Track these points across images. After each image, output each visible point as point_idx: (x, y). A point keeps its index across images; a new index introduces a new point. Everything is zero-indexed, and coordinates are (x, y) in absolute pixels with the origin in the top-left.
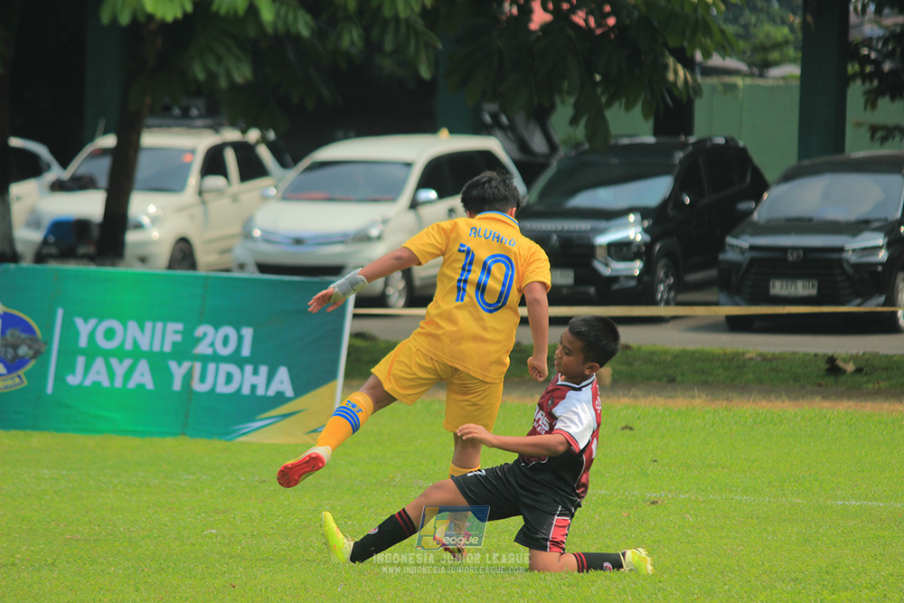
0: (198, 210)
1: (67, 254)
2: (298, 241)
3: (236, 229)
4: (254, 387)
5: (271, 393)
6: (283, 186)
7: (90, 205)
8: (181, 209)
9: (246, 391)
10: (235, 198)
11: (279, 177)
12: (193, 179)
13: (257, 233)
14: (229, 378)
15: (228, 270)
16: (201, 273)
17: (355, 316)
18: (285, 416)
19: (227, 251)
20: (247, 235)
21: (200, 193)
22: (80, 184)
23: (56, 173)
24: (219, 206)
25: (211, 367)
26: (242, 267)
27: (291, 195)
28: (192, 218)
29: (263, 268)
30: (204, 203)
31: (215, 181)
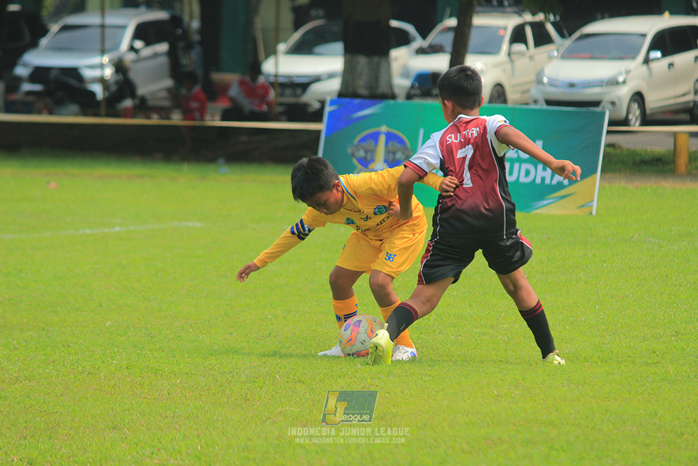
0: (508, 66)
1: (426, 94)
2: (572, 85)
3: (532, 77)
4: (543, 179)
5: (554, 182)
6: (562, 50)
7: (440, 63)
8: (497, 65)
9: (538, 181)
10: (531, 58)
11: (559, 43)
12: (505, 46)
13: (545, 80)
14: (528, 173)
15: (527, 104)
16: (510, 105)
17: (608, 132)
18: (563, 197)
19: (527, 91)
20: (539, 81)
21: (509, 54)
22: (434, 49)
23: (419, 42)
24: (522, 63)
25: (516, 166)
26: (535, 102)
27: (568, 55)
28: (504, 71)
29: (549, 102)
30: (512, 61)
31: (519, 47)
